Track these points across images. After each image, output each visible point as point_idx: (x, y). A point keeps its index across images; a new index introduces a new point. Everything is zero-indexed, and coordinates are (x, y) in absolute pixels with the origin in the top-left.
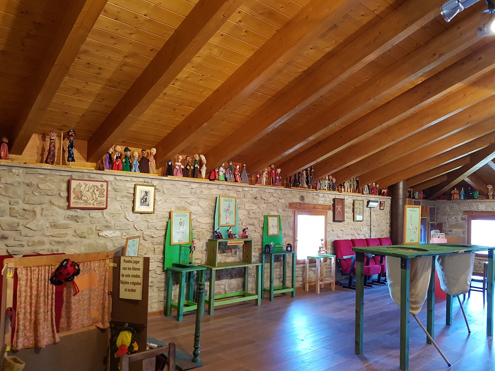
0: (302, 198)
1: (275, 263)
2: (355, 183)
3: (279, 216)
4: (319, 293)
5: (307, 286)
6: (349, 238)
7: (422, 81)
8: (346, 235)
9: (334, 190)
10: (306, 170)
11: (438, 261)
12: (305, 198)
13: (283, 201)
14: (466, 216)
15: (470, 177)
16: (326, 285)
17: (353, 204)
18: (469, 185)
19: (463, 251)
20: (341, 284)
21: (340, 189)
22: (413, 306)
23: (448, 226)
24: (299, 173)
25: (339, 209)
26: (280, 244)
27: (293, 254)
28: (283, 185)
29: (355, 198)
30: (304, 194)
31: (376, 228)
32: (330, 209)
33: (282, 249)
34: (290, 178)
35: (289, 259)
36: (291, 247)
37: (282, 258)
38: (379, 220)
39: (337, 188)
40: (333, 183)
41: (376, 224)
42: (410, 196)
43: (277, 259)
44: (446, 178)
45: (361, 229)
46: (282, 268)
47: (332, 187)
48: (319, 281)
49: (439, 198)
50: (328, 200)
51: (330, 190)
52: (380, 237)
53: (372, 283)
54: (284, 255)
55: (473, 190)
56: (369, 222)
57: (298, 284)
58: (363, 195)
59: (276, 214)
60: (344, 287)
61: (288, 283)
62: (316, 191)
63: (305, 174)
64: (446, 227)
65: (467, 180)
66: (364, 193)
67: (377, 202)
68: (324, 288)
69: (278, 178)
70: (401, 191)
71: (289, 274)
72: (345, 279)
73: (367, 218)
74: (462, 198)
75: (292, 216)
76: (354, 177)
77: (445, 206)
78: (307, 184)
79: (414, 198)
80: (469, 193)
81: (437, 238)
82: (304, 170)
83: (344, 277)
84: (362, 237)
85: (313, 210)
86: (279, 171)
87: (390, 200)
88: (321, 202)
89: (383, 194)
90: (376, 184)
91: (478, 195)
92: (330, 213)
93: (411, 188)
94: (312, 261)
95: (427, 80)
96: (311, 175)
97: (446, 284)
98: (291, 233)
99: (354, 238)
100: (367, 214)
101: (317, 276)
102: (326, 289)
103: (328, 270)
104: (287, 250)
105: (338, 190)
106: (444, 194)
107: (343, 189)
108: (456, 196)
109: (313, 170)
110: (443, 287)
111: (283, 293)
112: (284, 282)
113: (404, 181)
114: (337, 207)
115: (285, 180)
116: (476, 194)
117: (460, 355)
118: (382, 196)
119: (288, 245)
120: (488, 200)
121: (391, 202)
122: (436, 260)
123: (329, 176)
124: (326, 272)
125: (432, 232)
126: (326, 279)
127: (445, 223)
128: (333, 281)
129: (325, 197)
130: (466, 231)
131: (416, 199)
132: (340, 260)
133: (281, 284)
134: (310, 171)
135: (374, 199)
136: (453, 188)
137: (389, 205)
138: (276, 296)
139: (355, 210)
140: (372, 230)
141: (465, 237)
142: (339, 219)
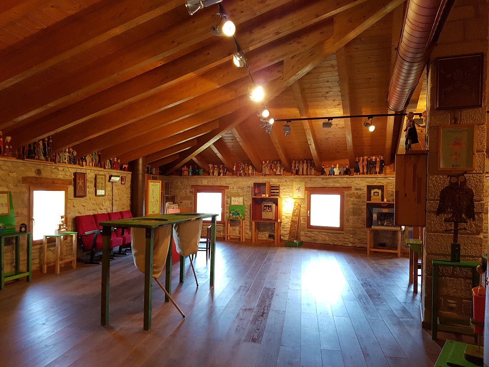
0: (39, 172)
1: (6, 247)
2: (97, 158)
3: (10, 192)
4: (58, 272)
5: (45, 267)
6: (91, 213)
7: (161, 65)
8: (88, 210)
9: (75, 163)
10: (43, 140)
11: (175, 228)
12: (42, 171)
13: (14, 175)
14: (192, 190)
15: (196, 157)
16: (66, 263)
17: (96, 179)
18: (196, 164)
19: (195, 218)
20: (82, 261)
21: (81, 162)
22: (155, 270)
23: (179, 198)
24: (35, 143)
25: (80, 184)
26: (11, 225)
27: (28, 236)
28: (14, 156)
29: (97, 172)
30: (41, 167)
31: (117, 202)
32: (70, 184)
33: (13, 230)
34: (24, 148)
35: (23, 241)
36: (25, 227)
37: (14, 241)
38: (121, 194)
39: (78, 162)
40: (74, 156)
41: (117, 199)
42: (148, 171)
43: (8, 242)
44: (178, 157)
45: (104, 203)
46: (14, 252)
47: (73, 161)
48: (59, 260)
49: (172, 174)
50: (68, 174)
51: (70, 164)
52: (121, 211)
53: (113, 256)
54: (17, 237)
55: (199, 168)
56: (111, 197)
57: (33, 267)
58: (105, 170)
59: (6, 190)
60: (86, 263)
61: (22, 267)
62: (55, 164)
63: (41, 144)
64: (178, 199)
65: (194, 159)
66: (106, 167)
67: (119, 176)
68: (64, 267)
69: (7, 147)
70: (140, 167)
71: (23, 257)
72: (87, 255)
73: (109, 192)
74: (190, 174)
75: (26, 193)
76: (96, 151)
77: (178, 181)
78: (45, 155)
79: (151, 173)
80: (196, 170)
81: (172, 209)
82: (41, 140)
83: (85, 253)
84: (104, 212)
85: (51, 185)
86: (9, 139)
87: (130, 175)
88: (61, 176)
89: (124, 170)
90: (117, 159)
91: (202, 172)
92: (71, 188)
93: (149, 164)
94: (51, 240)
95: (165, 64)
96: (48, 146)
97: (180, 248)
98: (25, 212)
99: (96, 213)
100: (109, 188)
101: (57, 256)
102: (67, 267)
103: (68, 248)
104: (21, 231)
105: (79, 164)
106: (177, 170)
107: (84, 163)
108: (186, 173)
109: (51, 141)
110: (178, 251)
111: (16, 280)
112: (17, 267)
113: (143, 158)
114: (78, 181)
115: (17, 151)
116: (201, 172)
117: (192, 306)
118: (124, 171)
119: (22, 225)
120: (209, 177)
121: (132, 177)
122: (173, 228)
123: (69, 149)
124: (67, 250)
125: (167, 204)
126: (67, 257)
127: (177, 196)
128: (74, 258)
129: (66, 171)
130: (193, 202)
131: (153, 174)
132: (81, 237)
133: (14, 270)
134: (48, 142)
135: (115, 174)
136: (183, 166)
137: (130, 180)
138: (7, 284)
139: (98, 185)
140: (114, 204)
141: (192, 207)
142: (81, 195)
